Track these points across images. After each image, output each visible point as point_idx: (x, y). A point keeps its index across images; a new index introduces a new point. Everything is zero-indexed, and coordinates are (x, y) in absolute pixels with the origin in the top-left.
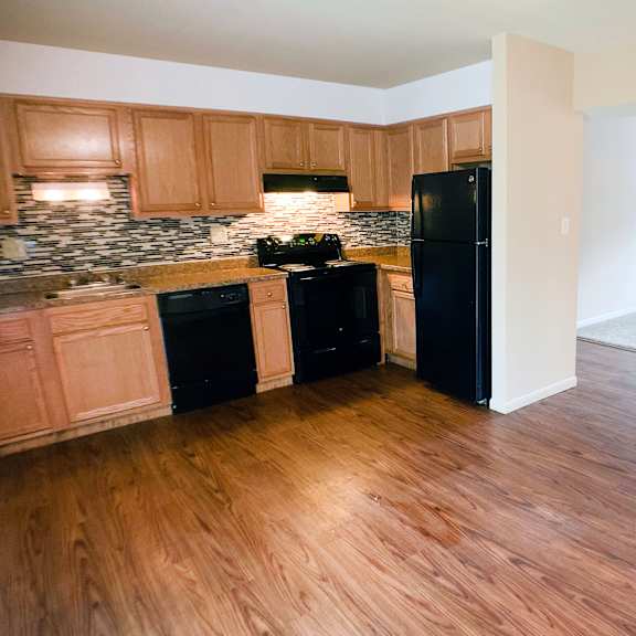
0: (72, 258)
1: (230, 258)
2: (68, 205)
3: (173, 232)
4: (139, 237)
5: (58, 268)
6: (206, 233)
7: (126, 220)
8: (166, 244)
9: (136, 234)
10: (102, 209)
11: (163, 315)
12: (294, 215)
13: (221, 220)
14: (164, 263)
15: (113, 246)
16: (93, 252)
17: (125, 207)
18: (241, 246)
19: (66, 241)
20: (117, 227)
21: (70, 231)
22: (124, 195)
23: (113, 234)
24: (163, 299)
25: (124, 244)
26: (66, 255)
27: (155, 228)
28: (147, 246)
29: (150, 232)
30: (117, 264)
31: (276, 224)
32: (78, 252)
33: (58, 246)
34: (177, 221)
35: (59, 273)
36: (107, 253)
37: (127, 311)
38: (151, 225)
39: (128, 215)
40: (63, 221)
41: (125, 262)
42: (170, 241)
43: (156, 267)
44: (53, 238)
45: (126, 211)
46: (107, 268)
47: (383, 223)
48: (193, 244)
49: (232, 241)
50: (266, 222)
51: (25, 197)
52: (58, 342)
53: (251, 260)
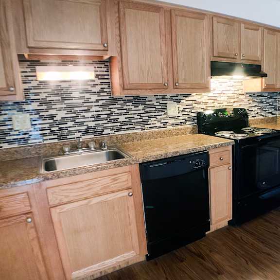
0: (66, 128)
1: (179, 127)
2: (64, 85)
3: (141, 107)
4: (117, 111)
5: (56, 137)
6: (164, 108)
7: (108, 98)
8: (136, 116)
9: (114, 108)
10: (90, 88)
11: (143, 181)
12: (220, 94)
13: (174, 98)
14: (134, 131)
15: (98, 118)
16: (82, 124)
17: (106, 86)
18: (186, 117)
19: (61, 114)
20: (101, 103)
21: (65, 106)
22: (106, 77)
23: (97, 108)
24: (145, 168)
25: (106, 116)
26: (61, 126)
27: (128, 104)
28: (122, 118)
29: (125, 107)
30: (100, 133)
31: (209, 101)
32: (70, 124)
33: (55, 119)
34: (144, 99)
35: (56, 141)
36: (92, 124)
37: (115, 180)
38: (125, 102)
39: (109, 93)
40: (59, 98)
41: (106, 131)
42: (139, 115)
43: (129, 135)
44: (51, 112)
45: (108, 90)
46: (92, 136)
47: (270, 100)
48: (155, 116)
49: (181, 114)
50: (203, 100)
51: (30, 78)
52: (55, 213)
53: (193, 128)
